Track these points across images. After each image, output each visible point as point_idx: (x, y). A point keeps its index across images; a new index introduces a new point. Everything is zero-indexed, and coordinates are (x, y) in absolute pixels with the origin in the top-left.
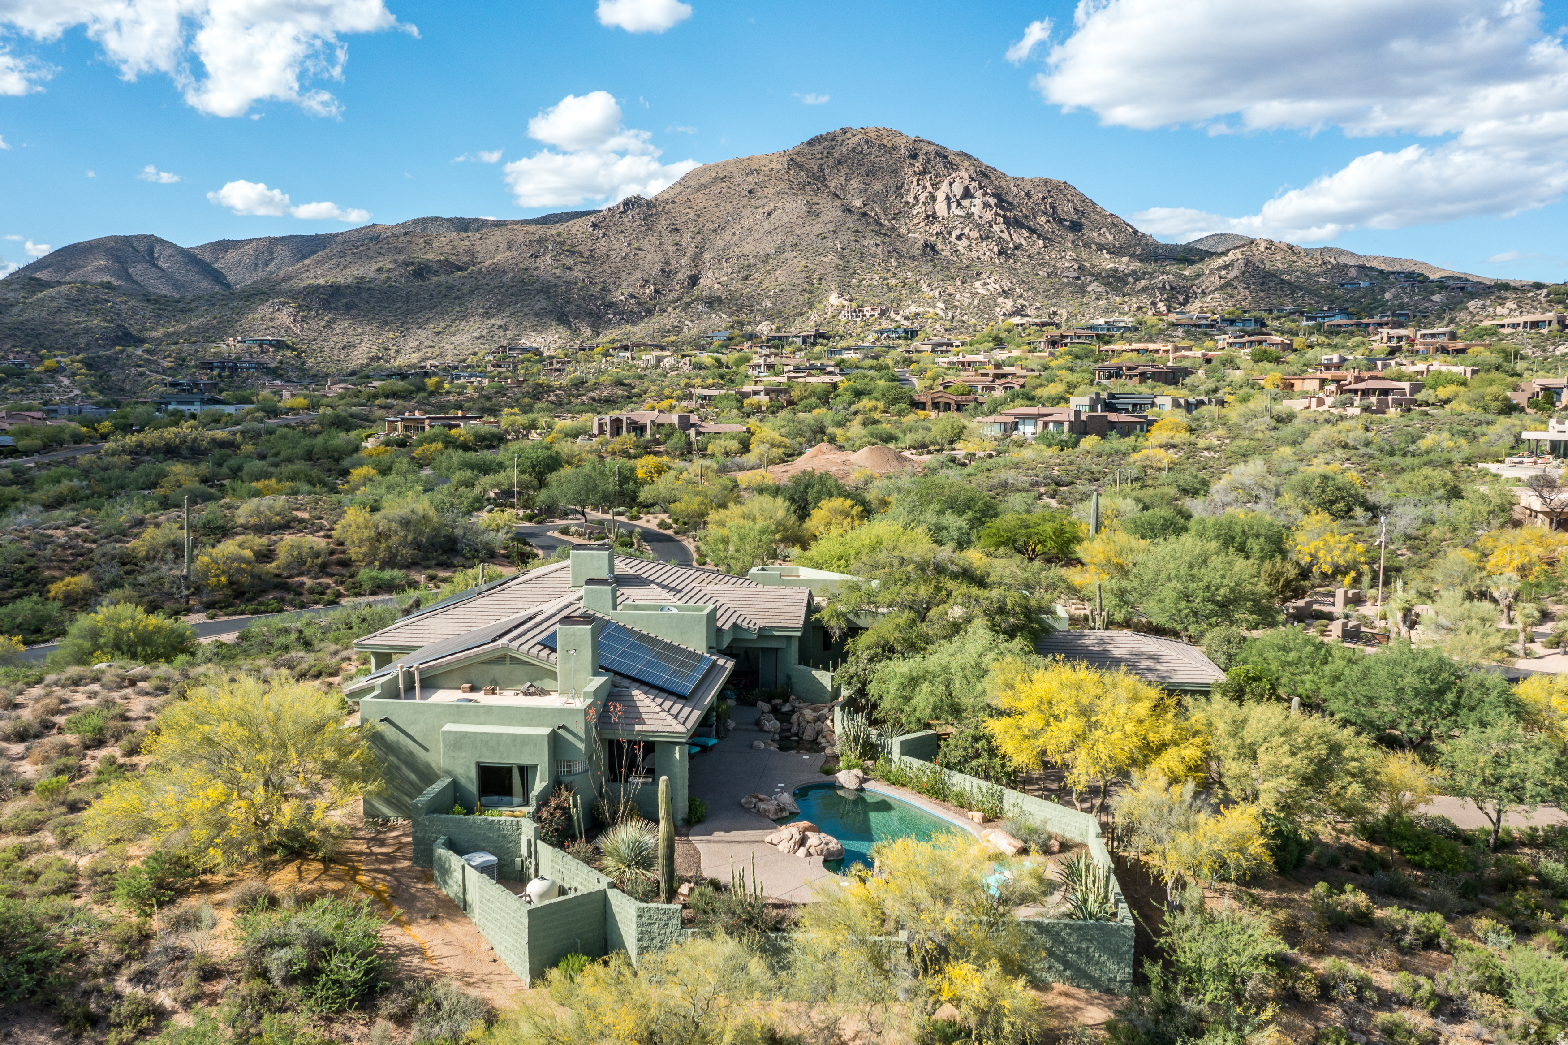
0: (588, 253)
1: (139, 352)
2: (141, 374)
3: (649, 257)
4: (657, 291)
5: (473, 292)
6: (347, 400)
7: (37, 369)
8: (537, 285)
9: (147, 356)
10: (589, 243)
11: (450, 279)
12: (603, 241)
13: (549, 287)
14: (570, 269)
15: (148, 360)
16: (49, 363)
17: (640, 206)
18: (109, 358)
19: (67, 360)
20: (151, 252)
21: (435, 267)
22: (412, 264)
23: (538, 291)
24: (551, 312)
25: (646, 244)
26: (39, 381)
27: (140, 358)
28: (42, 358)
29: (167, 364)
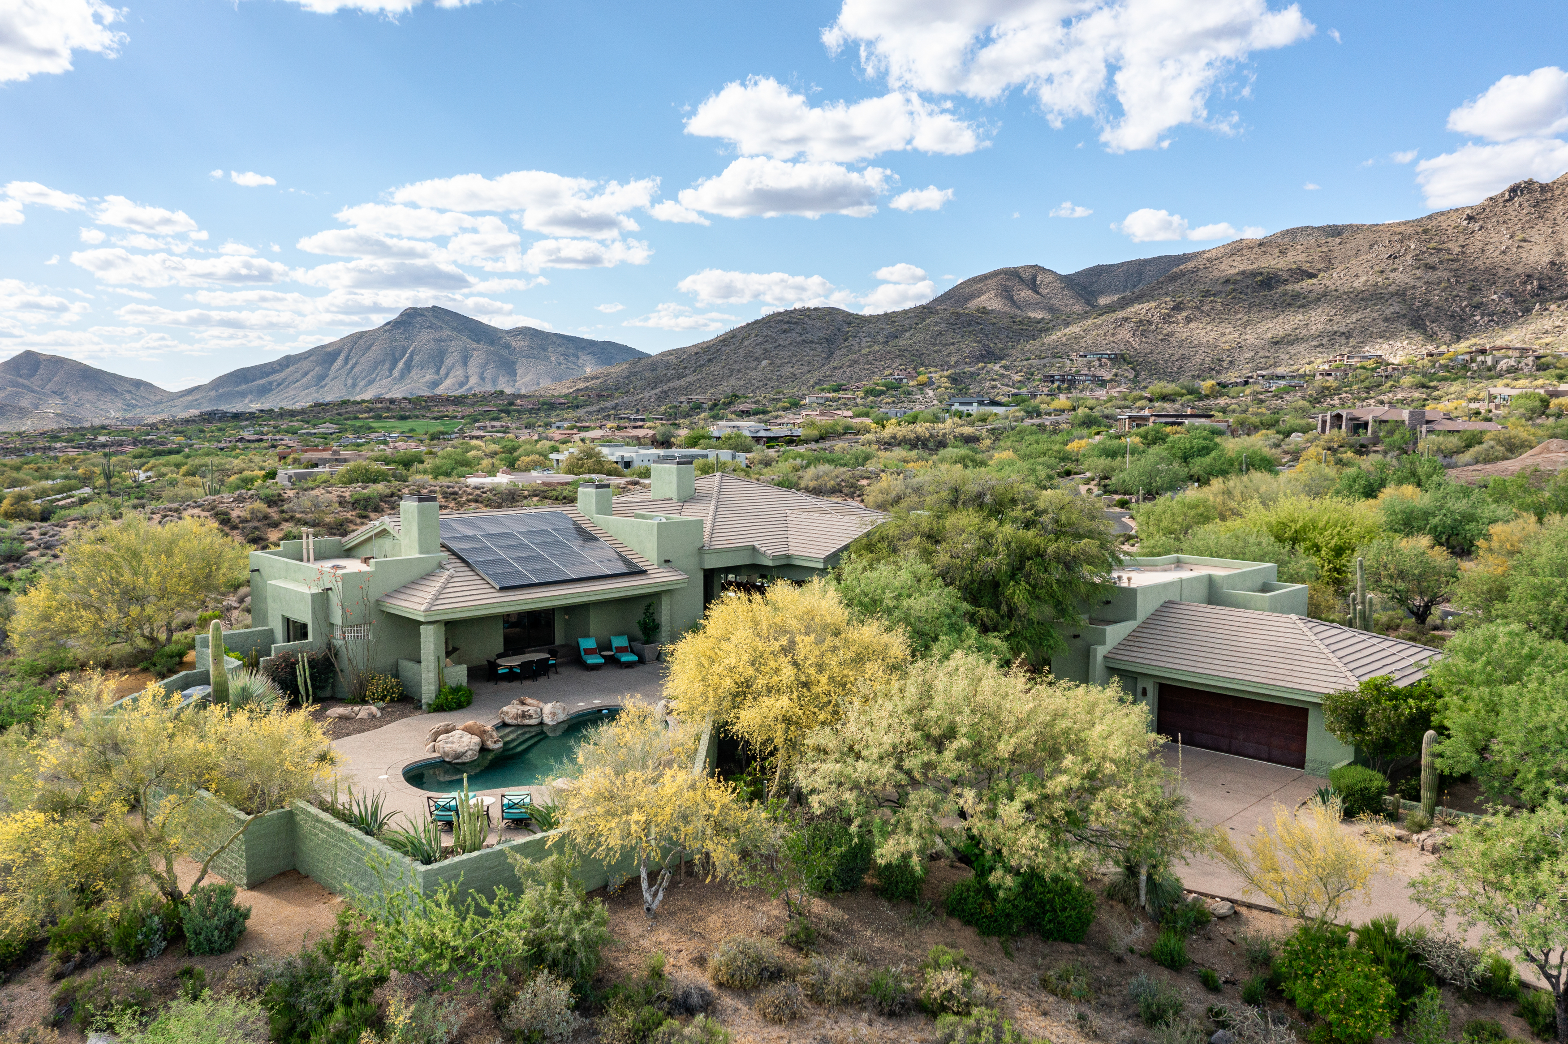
0: (1457, 250)
1: (997, 367)
2: (994, 387)
3: (1536, 249)
4: (1541, 287)
5: (1319, 299)
6: (1114, 402)
7: (912, 383)
8: (1392, 288)
9: (1002, 371)
10: (1462, 238)
11: (1297, 287)
12: (1478, 235)
13: (1405, 290)
14: (1434, 268)
15: (1002, 376)
16: (922, 378)
17: (1530, 191)
18: (972, 374)
19: (937, 376)
20: (1034, 279)
21: (1285, 276)
22: (1261, 274)
23: (1392, 295)
24: (1404, 316)
25: (1534, 235)
26: (909, 393)
27: (996, 373)
28: (919, 374)
29: (1017, 377)
